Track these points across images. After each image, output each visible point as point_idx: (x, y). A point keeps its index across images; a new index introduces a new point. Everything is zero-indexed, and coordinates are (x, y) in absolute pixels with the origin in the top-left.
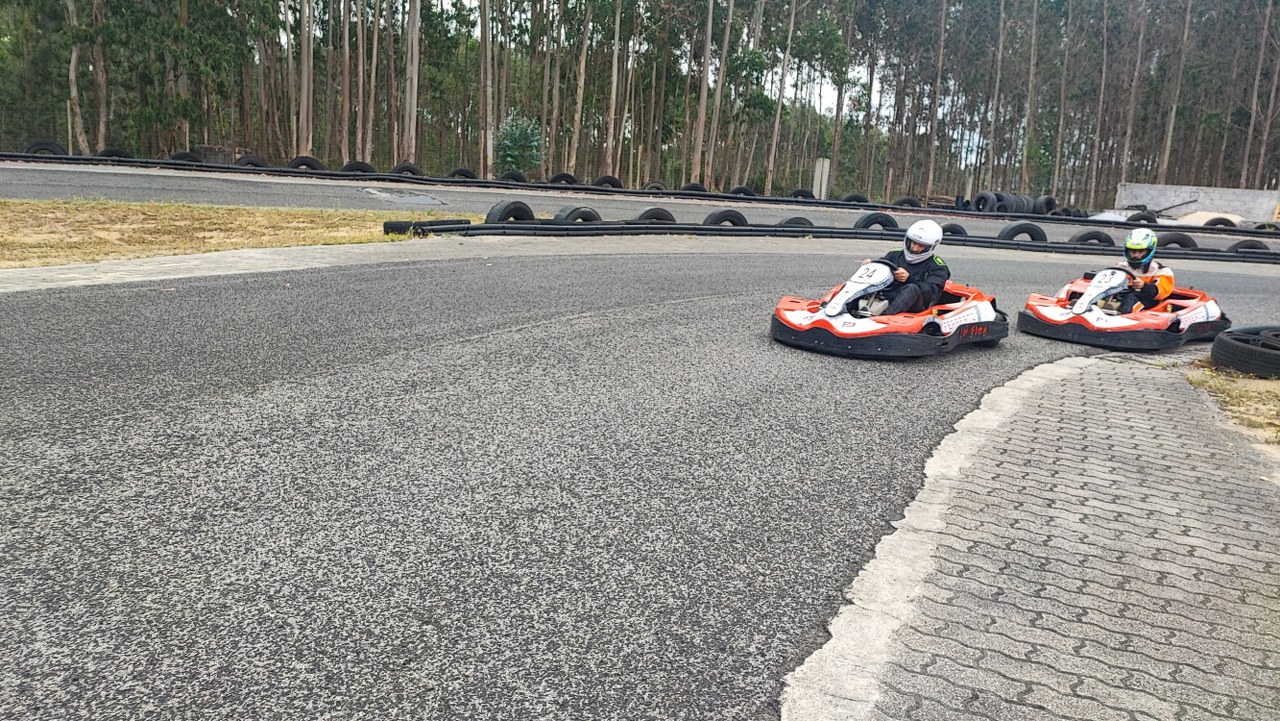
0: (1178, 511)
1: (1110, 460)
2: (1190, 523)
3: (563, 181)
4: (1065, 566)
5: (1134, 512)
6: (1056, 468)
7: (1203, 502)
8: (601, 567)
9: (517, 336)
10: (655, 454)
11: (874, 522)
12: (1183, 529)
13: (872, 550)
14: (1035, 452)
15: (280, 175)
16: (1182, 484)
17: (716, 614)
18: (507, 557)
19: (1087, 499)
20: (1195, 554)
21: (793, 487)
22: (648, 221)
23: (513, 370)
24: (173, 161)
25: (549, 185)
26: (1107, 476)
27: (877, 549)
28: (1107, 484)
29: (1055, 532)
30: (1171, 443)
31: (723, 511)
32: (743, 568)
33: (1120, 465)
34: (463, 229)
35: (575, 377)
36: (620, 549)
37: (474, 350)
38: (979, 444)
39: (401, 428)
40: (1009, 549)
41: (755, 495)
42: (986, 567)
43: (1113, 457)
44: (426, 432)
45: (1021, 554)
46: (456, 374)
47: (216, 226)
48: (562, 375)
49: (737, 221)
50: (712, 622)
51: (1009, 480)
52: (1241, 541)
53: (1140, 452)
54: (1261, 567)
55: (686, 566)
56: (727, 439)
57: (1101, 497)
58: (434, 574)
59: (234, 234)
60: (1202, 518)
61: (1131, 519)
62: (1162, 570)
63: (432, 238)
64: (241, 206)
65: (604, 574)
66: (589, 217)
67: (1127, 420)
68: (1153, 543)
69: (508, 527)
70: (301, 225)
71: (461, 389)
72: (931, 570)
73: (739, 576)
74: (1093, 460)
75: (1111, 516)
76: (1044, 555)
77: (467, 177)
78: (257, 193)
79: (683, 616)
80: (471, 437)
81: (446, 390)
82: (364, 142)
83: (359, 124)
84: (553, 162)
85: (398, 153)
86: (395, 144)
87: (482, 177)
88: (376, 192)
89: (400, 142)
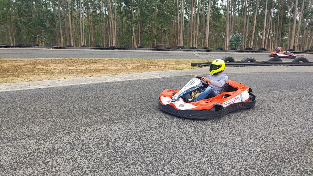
3: (248, 50)
24: (152, 49)
25: (244, 51)
49: (305, 61)
77: (221, 49)
82: (195, 42)
83: (194, 37)
84: (246, 44)
85: (204, 44)
86: (203, 42)
87: (225, 49)
88: (196, 54)
89: (204, 41)
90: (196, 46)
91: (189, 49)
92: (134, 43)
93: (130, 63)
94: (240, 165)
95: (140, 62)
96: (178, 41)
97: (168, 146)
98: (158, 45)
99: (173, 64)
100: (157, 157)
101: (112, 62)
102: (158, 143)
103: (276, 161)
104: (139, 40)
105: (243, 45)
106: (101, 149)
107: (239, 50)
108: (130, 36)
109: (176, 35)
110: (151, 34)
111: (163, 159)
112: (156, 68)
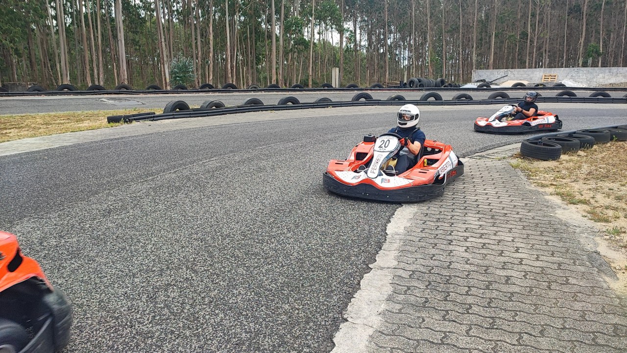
0: (512, 238)
1: (478, 213)
2: (519, 245)
3: (207, 88)
4: (459, 279)
5: (491, 242)
6: (452, 221)
7: (524, 232)
8: (204, 317)
9: (174, 176)
10: (243, 239)
11: (360, 266)
12: (516, 249)
13: (359, 284)
14: (442, 214)
15: (52, 95)
16: (513, 222)
17: (269, 341)
18: (148, 320)
19: (468, 237)
20: (523, 263)
21: (317, 250)
22: (249, 105)
23: (168, 196)
25: (200, 90)
26: (477, 223)
27: (361, 284)
28: (477, 227)
29: (453, 260)
30: (506, 200)
31: (278, 270)
32: (287, 307)
33: (482, 216)
34: (151, 117)
35: (202, 197)
36: (216, 303)
37: (148, 186)
38: (414, 211)
39: (98, 240)
40: (431, 273)
41: (297, 258)
42: (419, 286)
43: (479, 211)
44: (111, 241)
45: (437, 275)
46: (136, 202)
47: (14, 126)
48: (196, 196)
49: (295, 102)
50: (267, 347)
51: (429, 231)
52: (546, 253)
53: (492, 207)
54: (556, 266)
55: (254, 310)
56: (283, 225)
57: (475, 235)
58: (100, 339)
59: (23, 130)
60: (524, 241)
61: (489, 246)
62: (508, 275)
63: (135, 123)
64: (29, 114)
65: (205, 322)
66: (219, 105)
67: (485, 190)
68: (502, 259)
69: (152, 299)
70: (62, 122)
71: (138, 212)
72: (390, 293)
73: (284, 312)
74: (470, 215)
75: (480, 246)
76: (448, 274)
77: (156, 89)
78: (39, 106)
79: (250, 345)
80: (139, 242)
81: (128, 212)
82: (99, 74)
84: (202, 78)
85: (118, 79)
86: (115, 75)
87: (165, 89)
88: (106, 100)
90: (102, 83)
91: (88, 90)
105: (196, 79)
107: (190, 89)
109: (48, 61)
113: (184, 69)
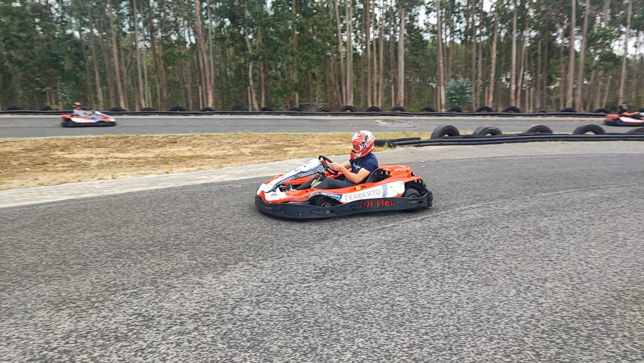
3: (485, 111)
24: (289, 111)
25: (476, 113)
49: (597, 131)
77: (429, 111)
82: (378, 96)
83: (375, 88)
84: (480, 100)
85: (395, 101)
86: (393, 96)
87: (439, 110)
88: (380, 122)
89: (396, 95)
90: (380, 105)
91: (367, 111)
92: (252, 100)
93: (247, 142)
94: (493, 347)
95: (268, 141)
96: (342, 96)
97: (344, 313)
98: (302, 103)
99: (335, 142)
100: (324, 337)
101: (210, 141)
102: (324, 308)
103: (564, 336)
104: (263, 94)
105: (473, 101)
106: (208, 325)
107: (465, 112)
108: (243, 87)
109: (337, 84)
110: (286, 82)
111: (337, 340)
112: (302, 151)
113: (462, 91)
